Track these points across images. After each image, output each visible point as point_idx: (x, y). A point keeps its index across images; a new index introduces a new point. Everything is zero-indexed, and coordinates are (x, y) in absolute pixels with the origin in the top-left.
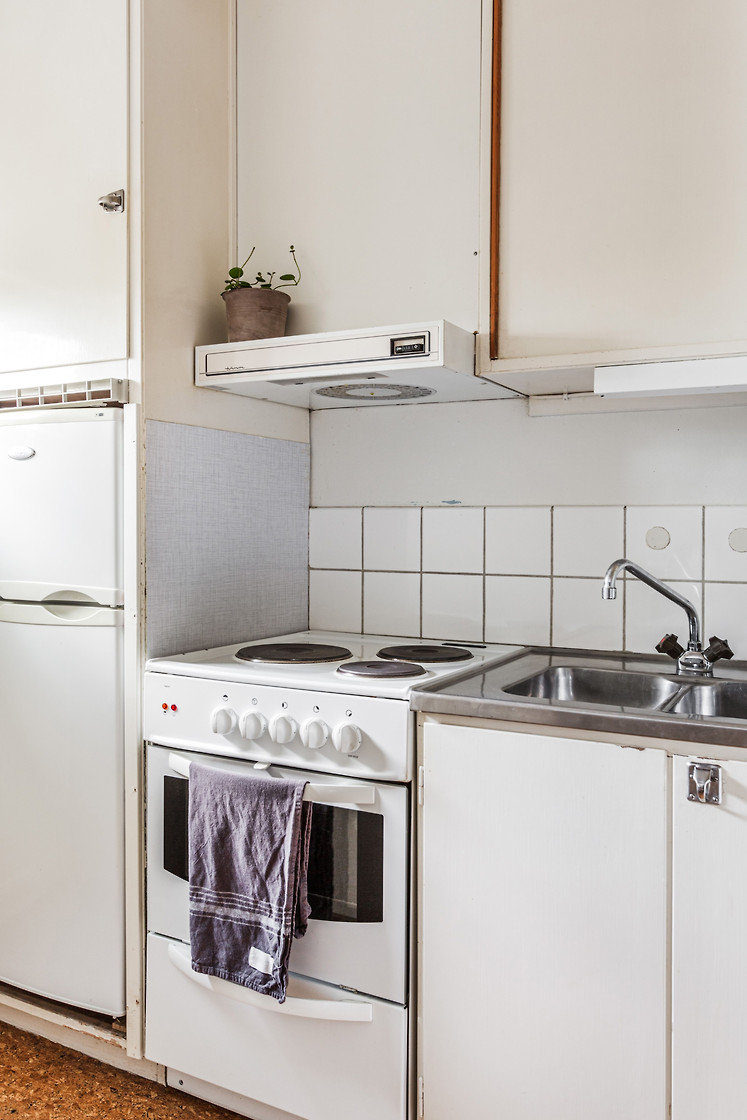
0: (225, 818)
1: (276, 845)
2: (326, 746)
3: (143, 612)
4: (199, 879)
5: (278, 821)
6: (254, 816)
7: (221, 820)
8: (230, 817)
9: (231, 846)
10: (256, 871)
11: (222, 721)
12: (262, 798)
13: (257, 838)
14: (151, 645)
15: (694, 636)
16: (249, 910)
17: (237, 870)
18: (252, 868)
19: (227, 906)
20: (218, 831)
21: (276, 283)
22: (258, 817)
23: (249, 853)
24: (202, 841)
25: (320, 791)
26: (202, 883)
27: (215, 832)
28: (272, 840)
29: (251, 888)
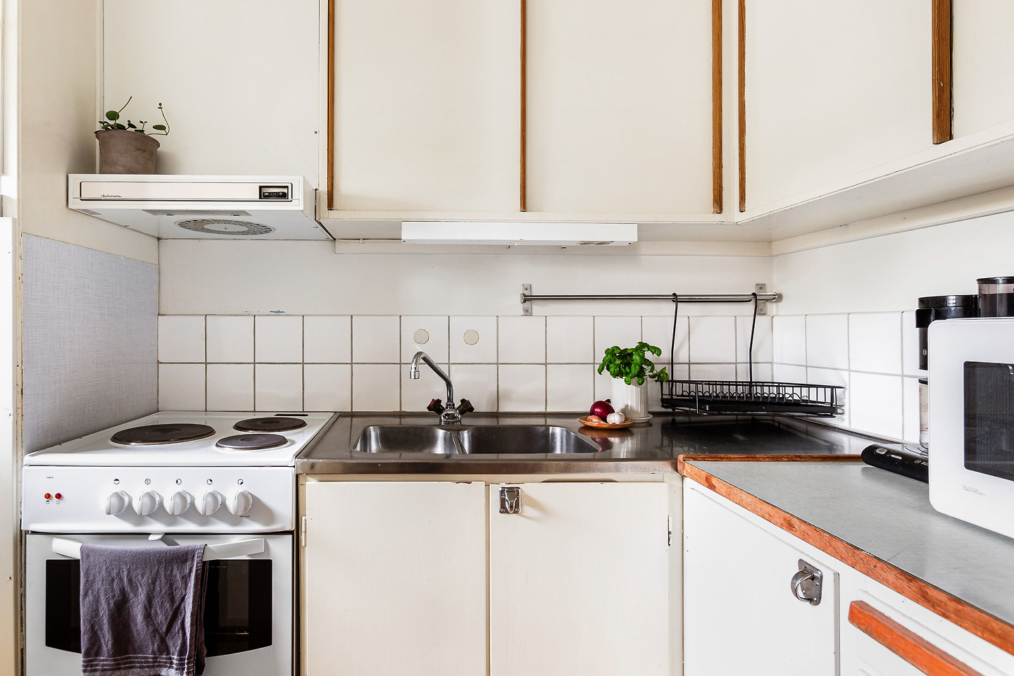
0: (123, 591)
1: (176, 604)
2: (220, 510)
3: (19, 411)
4: (93, 651)
5: (179, 583)
6: (154, 583)
7: (117, 592)
8: (128, 589)
9: (129, 613)
10: (156, 631)
11: (115, 501)
12: (163, 565)
13: (157, 601)
14: (27, 442)
15: (450, 399)
16: (148, 667)
17: (135, 634)
18: (151, 629)
19: (125, 668)
20: (115, 603)
21: (149, 130)
22: (157, 583)
23: (148, 616)
24: (97, 614)
25: (217, 549)
26: (98, 653)
27: (112, 605)
28: (172, 600)
29: (151, 647)
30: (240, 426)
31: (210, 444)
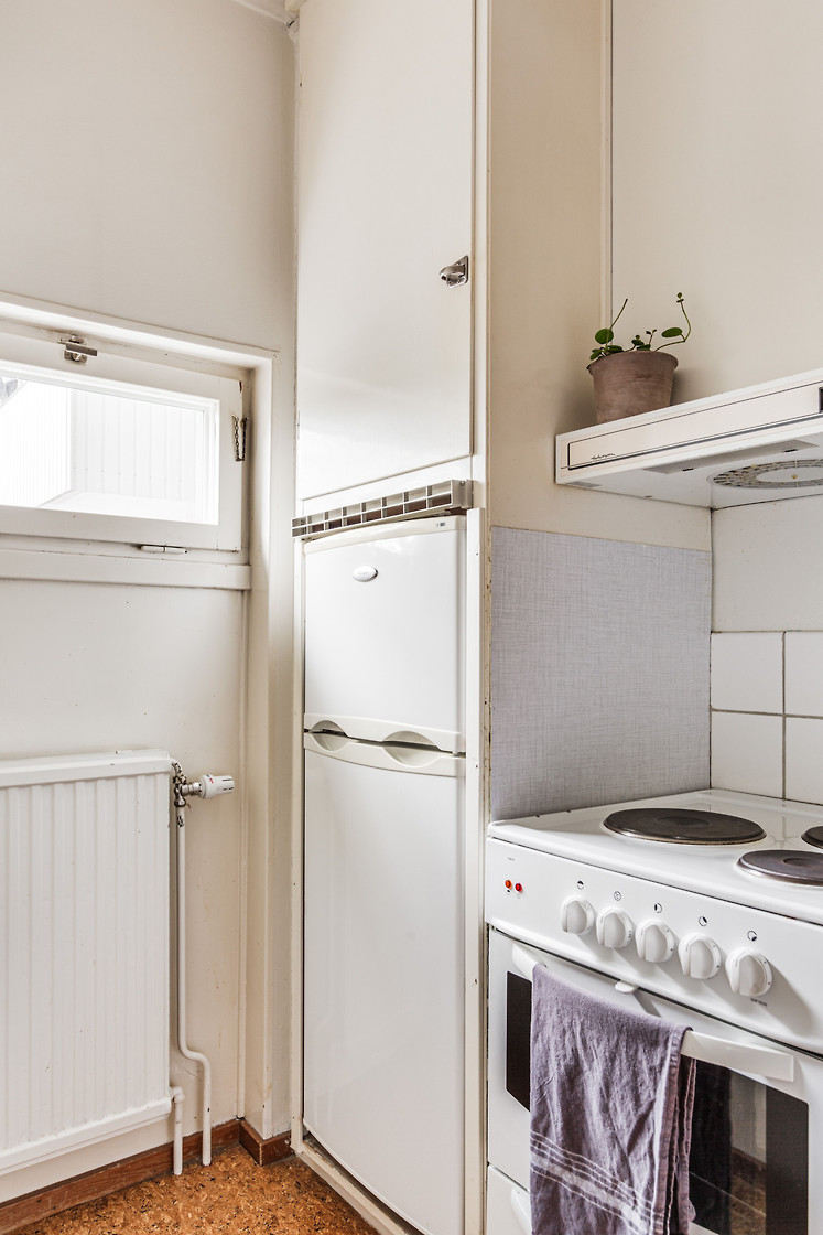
0: (575, 1051)
1: (643, 1110)
2: (716, 978)
3: (487, 762)
4: (542, 1125)
5: (646, 1076)
6: (613, 1059)
7: (569, 1053)
8: (581, 1052)
9: (583, 1093)
10: (614, 1138)
11: (574, 917)
12: (624, 1037)
13: (616, 1090)
14: (496, 804)
16: (606, 1189)
17: (590, 1127)
18: (609, 1132)
19: (577, 1174)
20: (566, 1067)
22: (617, 1063)
23: (605, 1109)
24: (546, 1074)
25: (706, 1044)
26: (546, 1131)
27: (562, 1069)
28: (637, 1099)
29: (608, 1161)
30: (814, 835)
31: (731, 857)
